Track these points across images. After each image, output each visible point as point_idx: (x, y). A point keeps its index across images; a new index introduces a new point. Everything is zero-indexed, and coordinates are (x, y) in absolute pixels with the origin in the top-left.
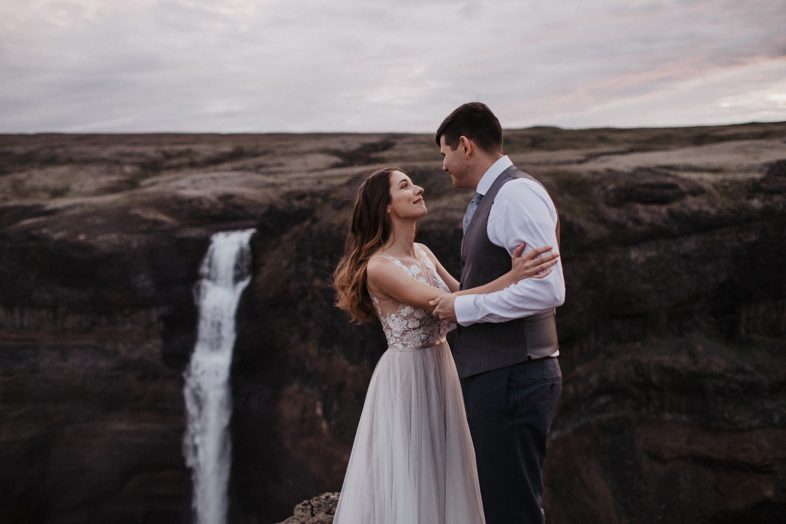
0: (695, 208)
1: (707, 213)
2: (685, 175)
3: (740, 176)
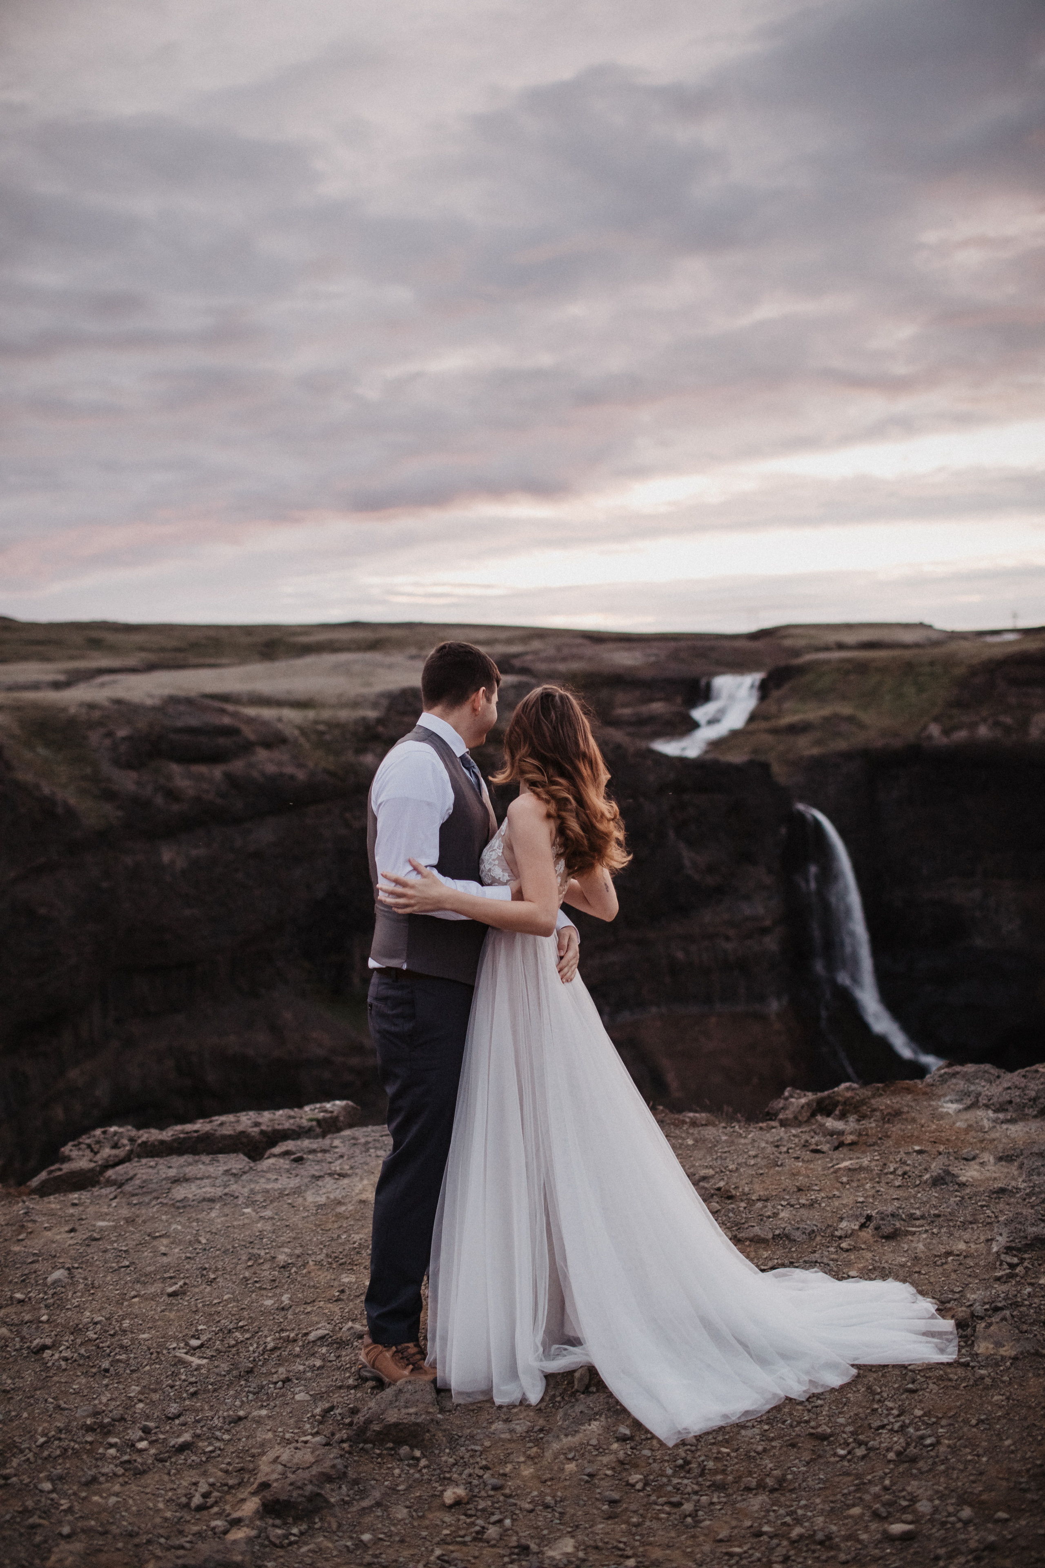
0: (271, 769)
1: (292, 777)
2: (251, 711)
3: (344, 715)
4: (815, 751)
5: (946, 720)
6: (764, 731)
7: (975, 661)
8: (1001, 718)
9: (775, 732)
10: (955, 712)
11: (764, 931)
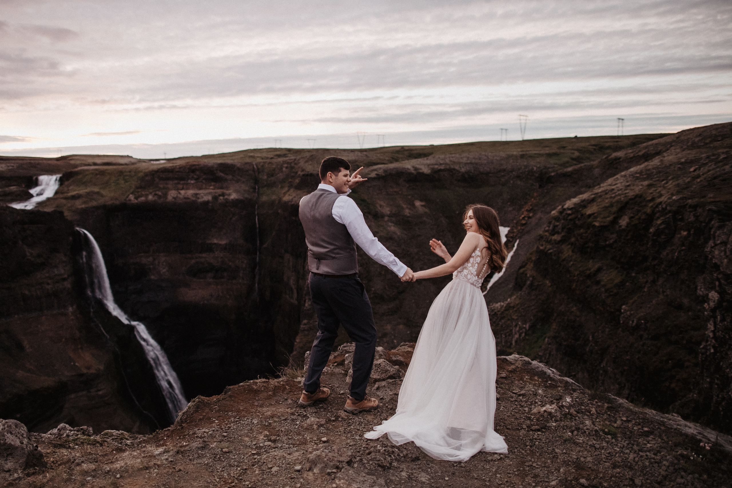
4: (83, 206)
5: (136, 193)
6: (61, 198)
7: (147, 171)
8: (157, 192)
9: (66, 198)
10: (140, 190)
11: (64, 280)
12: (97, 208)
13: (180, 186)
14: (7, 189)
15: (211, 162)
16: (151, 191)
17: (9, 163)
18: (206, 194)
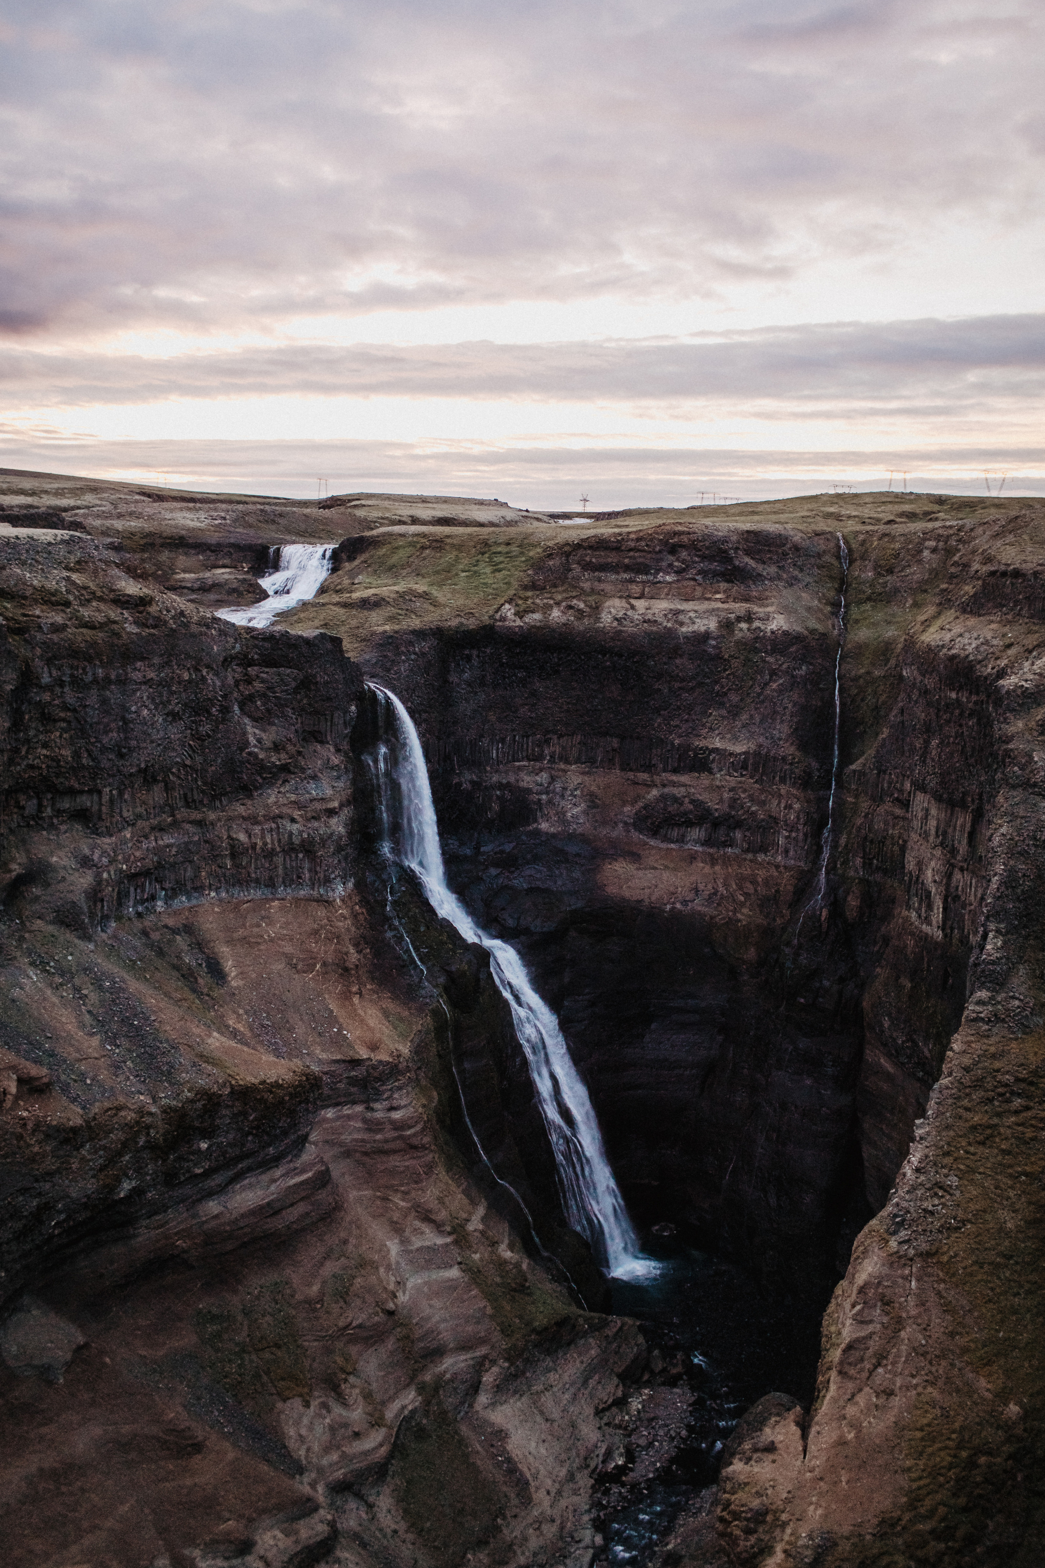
5: (520, 602)
6: (337, 604)
7: (550, 544)
8: (575, 602)
9: (345, 605)
10: (530, 594)
11: (331, 812)
12: (420, 634)
13: (635, 589)
14: (208, 574)
15: (723, 526)
16: (559, 597)
17: (216, 510)
18: (700, 615)
